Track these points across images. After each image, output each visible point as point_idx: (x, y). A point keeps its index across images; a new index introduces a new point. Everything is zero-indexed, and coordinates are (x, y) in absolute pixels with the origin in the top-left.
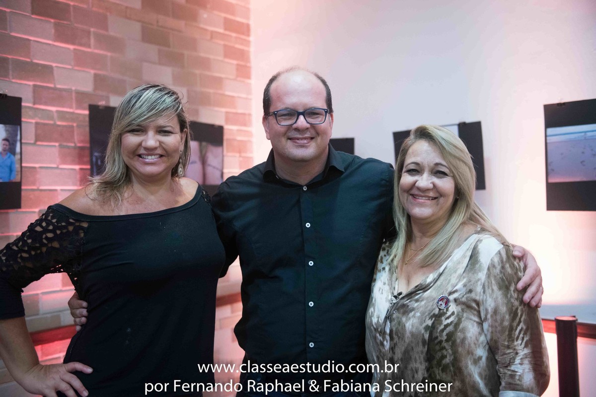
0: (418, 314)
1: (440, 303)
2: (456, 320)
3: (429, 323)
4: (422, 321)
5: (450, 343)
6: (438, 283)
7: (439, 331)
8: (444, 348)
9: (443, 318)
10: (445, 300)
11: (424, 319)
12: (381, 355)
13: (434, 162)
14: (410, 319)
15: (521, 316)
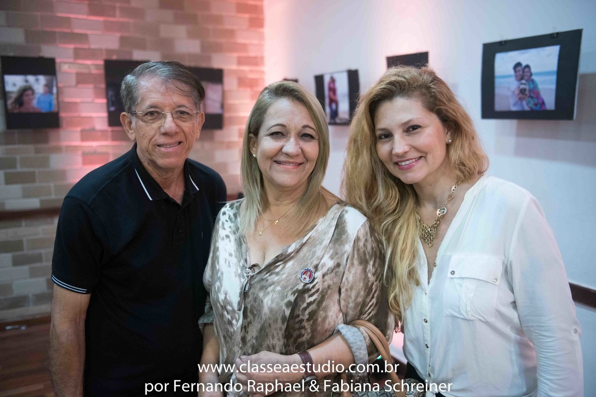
0: (279, 288)
1: (304, 276)
2: (320, 297)
3: (292, 298)
4: (283, 297)
5: (311, 322)
6: (301, 254)
7: (301, 309)
8: (304, 327)
9: (306, 295)
10: (309, 273)
11: (286, 294)
12: (228, 335)
13: (302, 125)
14: (268, 293)
15: (376, 291)
